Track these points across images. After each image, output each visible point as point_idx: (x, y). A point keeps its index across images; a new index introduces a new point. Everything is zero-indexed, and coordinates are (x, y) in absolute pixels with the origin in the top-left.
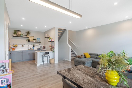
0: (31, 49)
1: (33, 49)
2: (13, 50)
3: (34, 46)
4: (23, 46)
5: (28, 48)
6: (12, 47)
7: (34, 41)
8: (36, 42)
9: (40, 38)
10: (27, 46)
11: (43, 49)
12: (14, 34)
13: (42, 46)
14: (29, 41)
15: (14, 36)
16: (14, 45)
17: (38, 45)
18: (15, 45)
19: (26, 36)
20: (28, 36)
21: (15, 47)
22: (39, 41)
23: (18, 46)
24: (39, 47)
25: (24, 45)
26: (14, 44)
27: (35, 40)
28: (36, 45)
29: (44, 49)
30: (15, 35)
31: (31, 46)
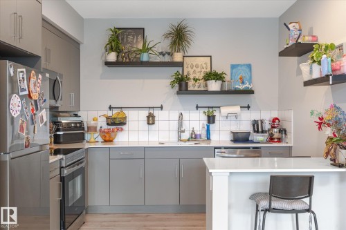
0: (194, 137)
1: (204, 137)
3: (211, 119)
4: (151, 120)
5: (180, 131)
7: (214, 86)
8: (222, 92)
9: (249, 66)
11: (271, 139)
13: (266, 116)
14: (181, 85)
15: (108, 64)
16: (110, 113)
17: (237, 109)
18: (115, 111)
19: (169, 54)
20: (178, 57)
21: (113, 124)
22: (242, 87)
24: (245, 127)
25: (156, 113)
26: (110, 108)
27: (217, 77)
28: (225, 110)
29: (280, 140)
30: (112, 57)
31: (195, 120)
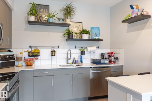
0: (74, 62)
2: (27, 66)
3: (83, 53)
4: (53, 53)
5: (68, 59)
6: (27, 57)
7: (85, 36)
8: (89, 40)
9: (99, 28)
10: (65, 51)
12: (32, 14)
14: (69, 36)
15: (30, 22)
16: (30, 50)
18: (33, 49)
19: (63, 20)
20: (68, 21)
21: (33, 56)
22: (97, 38)
23: (42, 51)
24: (97, 57)
25: (56, 50)
26: (30, 47)
28: (89, 49)
30: (32, 18)
31: (76, 54)
